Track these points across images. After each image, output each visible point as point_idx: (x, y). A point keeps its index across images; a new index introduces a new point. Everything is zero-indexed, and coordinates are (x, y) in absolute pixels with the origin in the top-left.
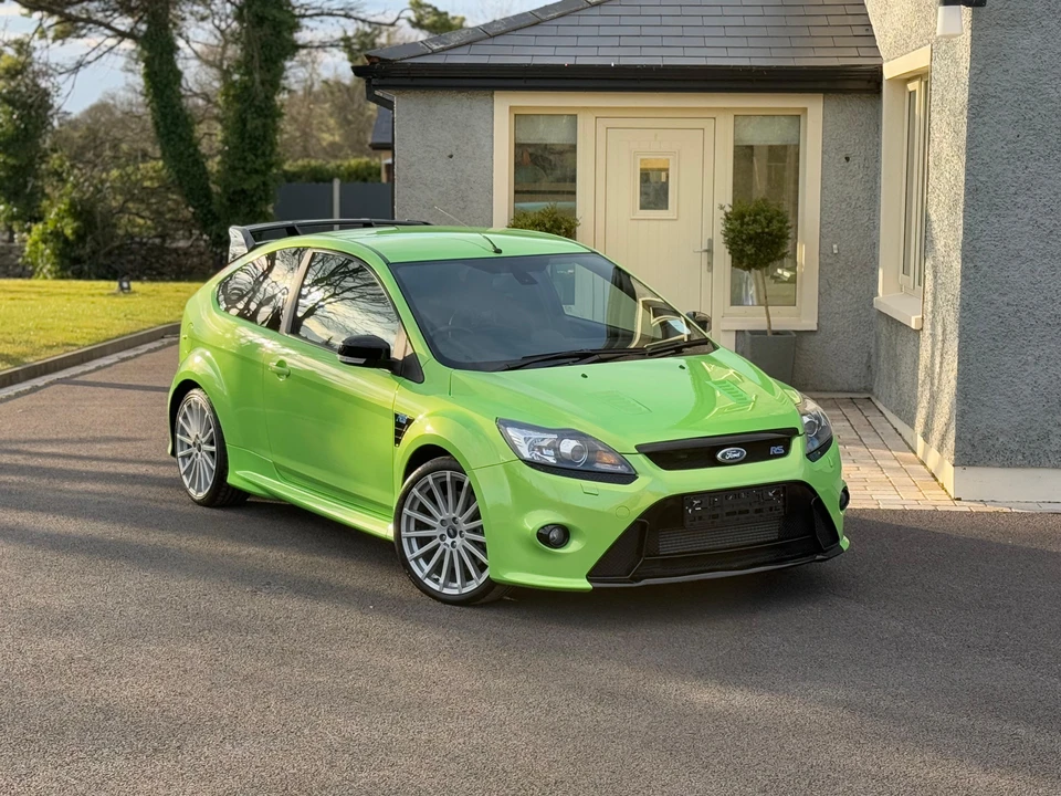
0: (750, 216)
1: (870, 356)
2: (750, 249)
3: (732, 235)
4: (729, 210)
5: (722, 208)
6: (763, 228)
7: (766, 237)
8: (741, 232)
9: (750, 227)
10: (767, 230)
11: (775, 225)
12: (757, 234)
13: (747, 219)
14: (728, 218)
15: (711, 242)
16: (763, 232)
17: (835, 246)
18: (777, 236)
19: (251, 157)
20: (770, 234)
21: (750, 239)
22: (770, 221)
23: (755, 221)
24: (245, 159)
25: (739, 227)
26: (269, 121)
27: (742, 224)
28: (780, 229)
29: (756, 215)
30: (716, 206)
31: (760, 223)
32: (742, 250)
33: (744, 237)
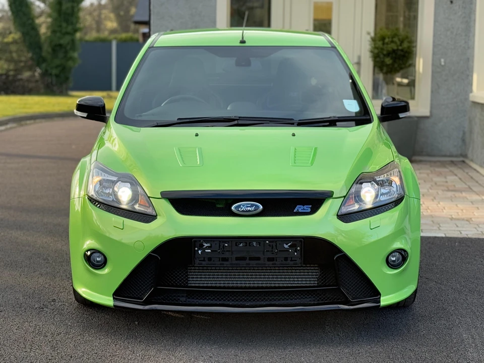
0: (389, 38)
1: (464, 133)
2: (388, 61)
3: (376, 51)
4: (372, 34)
5: (369, 33)
6: (397, 46)
7: (399, 53)
8: (382, 49)
9: (389, 46)
10: (400, 48)
11: (405, 45)
12: (394, 51)
13: (387, 40)
14: (374, 40)
15: (359, 58)
16: (398, 50)
17: (442, 60)
18: (406, 52)
19: (64, 25)
20: (402, 50)
21: (388, 55)
22: (402, 42)
23: (392, 42)
24: (60, 26)
25: (381, 46)
26: (75, 4)
27: (383, 44)
28: (409, 47)
29: (392, 38)
30: (364, 33)
31: (395, 43)
32: (383, 62)
33: (385, 52)
